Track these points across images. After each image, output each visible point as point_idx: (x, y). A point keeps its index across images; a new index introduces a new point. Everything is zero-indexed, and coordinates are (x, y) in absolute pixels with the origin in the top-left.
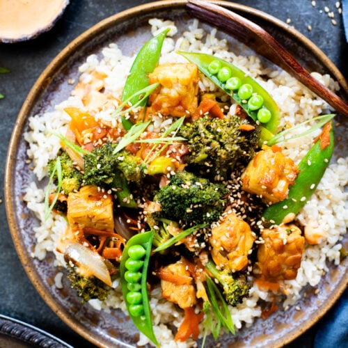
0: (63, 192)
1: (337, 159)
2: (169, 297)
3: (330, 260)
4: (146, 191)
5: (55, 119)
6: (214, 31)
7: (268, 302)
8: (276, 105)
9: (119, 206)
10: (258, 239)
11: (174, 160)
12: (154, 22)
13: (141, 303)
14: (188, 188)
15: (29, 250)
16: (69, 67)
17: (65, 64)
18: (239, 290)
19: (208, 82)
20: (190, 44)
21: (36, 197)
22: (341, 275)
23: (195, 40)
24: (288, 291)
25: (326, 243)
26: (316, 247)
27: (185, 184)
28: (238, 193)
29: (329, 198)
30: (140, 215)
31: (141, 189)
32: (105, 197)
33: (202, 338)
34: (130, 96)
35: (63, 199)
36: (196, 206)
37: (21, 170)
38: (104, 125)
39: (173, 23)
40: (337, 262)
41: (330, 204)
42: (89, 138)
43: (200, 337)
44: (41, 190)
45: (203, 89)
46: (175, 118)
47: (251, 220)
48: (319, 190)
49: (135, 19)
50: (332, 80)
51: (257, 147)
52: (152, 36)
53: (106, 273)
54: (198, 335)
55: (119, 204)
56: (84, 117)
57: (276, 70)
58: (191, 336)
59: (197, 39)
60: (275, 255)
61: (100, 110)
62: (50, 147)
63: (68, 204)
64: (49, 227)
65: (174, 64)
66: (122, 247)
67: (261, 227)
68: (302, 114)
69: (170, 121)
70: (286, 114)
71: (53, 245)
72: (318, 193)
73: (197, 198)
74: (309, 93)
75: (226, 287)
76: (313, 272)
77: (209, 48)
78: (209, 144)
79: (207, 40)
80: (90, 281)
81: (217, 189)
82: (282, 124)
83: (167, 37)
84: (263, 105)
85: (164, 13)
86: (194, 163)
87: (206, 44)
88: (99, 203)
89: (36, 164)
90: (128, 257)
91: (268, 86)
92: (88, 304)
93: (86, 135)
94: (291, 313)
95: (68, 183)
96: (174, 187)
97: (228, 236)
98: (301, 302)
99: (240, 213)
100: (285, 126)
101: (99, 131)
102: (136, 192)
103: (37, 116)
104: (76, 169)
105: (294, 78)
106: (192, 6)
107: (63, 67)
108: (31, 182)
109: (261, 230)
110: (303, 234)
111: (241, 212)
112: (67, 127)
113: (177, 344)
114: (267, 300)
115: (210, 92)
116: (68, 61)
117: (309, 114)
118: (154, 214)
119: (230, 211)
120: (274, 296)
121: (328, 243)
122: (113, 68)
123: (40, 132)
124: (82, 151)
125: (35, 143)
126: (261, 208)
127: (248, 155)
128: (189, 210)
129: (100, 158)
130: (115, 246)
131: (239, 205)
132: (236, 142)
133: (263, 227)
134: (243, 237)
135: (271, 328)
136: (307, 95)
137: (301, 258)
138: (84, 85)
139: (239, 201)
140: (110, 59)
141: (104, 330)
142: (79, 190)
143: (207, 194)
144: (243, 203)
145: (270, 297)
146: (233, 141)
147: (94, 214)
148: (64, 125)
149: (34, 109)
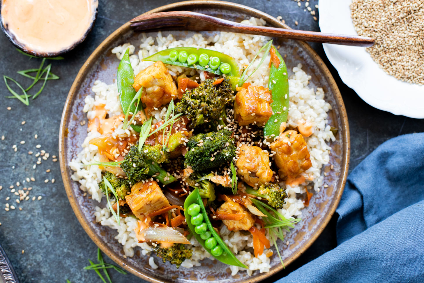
0: (120, 199)
1: (292, 71)
2: (234, 228)
3: (328, 140)
4: (176, 165)
5: (86, 155)
6: (159, 34)
7: (303, 194)
8: (229, 56)
9: (164, 186)
10: (270, 153)
11: (182, 132)
12: (116, 50)
13: (218, 244)
14: (202, 144)
15: (121, 255)
16: (76, 114)
17: (72, 114)
18: (278, 194)
19: (175, 68)
20: (148, 51)
21: (104, 215)
22: (342, 146)
23: (150, 46)
24: (312, 178)
25: (318, 130)
26: (312, 137)
27: (199, 143)
28: (239, 130)
29: (302, 99)
30: (182, 184)
31: (172, 166)
32: (151, 184)
33: (274, 245)
34: (128, 108)
35: (122, 204)
36: (215, 153)
37: (83, 203)
38: (122, 138)
39: (129, 44)
40: (334, 139)
41: (305, 102)
42: (117, 153)
43: (271, 245)
44: (105, 209)
45: (174, 75)
46: (167, 105)
47: (259, 143)
48: (292, 97)
49: (102, 57)
50: (256, 19)
51: (233, 92)
52: (120, 61)
53: (181, 237)
54: (269, 244)
55: (163, 184)
56: (106, 141)
57: (216, 35)
58: (265, 247)
59: (151, 45)
60: (288, 156)
61: (113, 130)
62: (93, 175)
63: (129, 204)
64: (125, 230)
65: (145, 70)
66: (182, 212)
67: (268, 144)
68: (251, 54)
69: (165, 109)
70: (239, 60)
71: (134, 241)
72: (293, 99)
73: (213, 147)
74: (246, 37)
75: (268, 198)
76: (321, 154)
77: (162, 46)
78: (199, 107)
79: (159, 42)
80: (174, 249)
81: (222, 134)
82: (241, 68)
83: (130, 55)
84: (221, 62)
85: (119, 41)
86: (197, 126)
87: (159, 45)
88: (149, 191)
89: (91, 193)
90: (190, 217)
91: (217, 48)
92: (182, 268)
93: (114, 152)
94: (324, 192)
95: (120, 191)
96: (193, 150)
97: (249, 161)
98: (326, 181)
99: (248, 143)
100: (244, 68)
101: (121, 144)
102: (169, 170)
103: (73, 160)
104: (120, 178)
105: (230, 33)
106: (135, 24)
107: (72, 116)
108: (95, 207)
109: (269, 146)
110: (299, 133)
111: (248, 141)
112: (97, 155)
113: (259, 259)
114: (302, 193)
115: (180, 74)
116: (73, 110)
117: (255, 51)
118: (190, 176)
119: (241, 145)
120: (305, 187)
121: (319, 130)
122: (106, 97)
123: (81, 169)
124: (118, 163)
125: (83, 178)
126: (260, 131)
127: (230, 100)
128: (212, 159)
129: (132, 159)
130: (177, 215)
131: (244, 137)
132: (216, 95)
133: (269, 143)
134: (259, 157)
135: (316, 211)
136: (246, 39)
137: (306, 149)
138: (94, 120)
139: (243, 135)
140: (100, 92)
141: (204, 279)
142: (130, 192)
143: (218, 141)
144: (245, 134)
145: (303, 189)
146: (214, 95)
147: (150, 200)
148: (95, 155)
149: (68, 156)
